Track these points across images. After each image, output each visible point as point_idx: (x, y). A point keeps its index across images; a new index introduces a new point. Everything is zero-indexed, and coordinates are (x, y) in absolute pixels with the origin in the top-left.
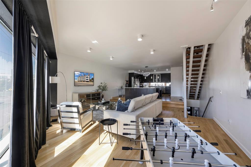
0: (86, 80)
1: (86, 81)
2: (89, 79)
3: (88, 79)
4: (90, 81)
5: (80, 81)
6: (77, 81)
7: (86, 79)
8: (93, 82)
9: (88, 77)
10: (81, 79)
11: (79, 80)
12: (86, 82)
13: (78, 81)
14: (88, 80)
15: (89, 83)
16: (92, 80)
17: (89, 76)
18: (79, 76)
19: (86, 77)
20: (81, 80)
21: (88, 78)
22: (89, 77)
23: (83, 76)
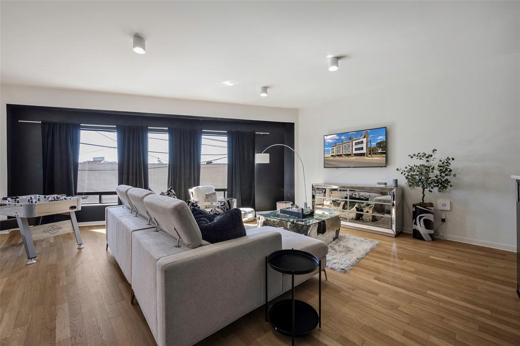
0: (354, 152)
1: (356, 155)
2: (365, 148)
3: (362, 149)
4: (372, 152)
5: (338, 156)
6: (330, 156)
7: (356, 149)
8: (382, 153)
9: (362, 142)
10: (339, 151)
11: (334, 154)
12: (354, 158)
13: (332, 156)
14: (364, 151)
15: (367, 158)
16: (383, 148)
17: (364, 140)
19: (354, 142)
20: (341, 153)
21: (364, 145)
22: (365, 142)
23: (345, 143)
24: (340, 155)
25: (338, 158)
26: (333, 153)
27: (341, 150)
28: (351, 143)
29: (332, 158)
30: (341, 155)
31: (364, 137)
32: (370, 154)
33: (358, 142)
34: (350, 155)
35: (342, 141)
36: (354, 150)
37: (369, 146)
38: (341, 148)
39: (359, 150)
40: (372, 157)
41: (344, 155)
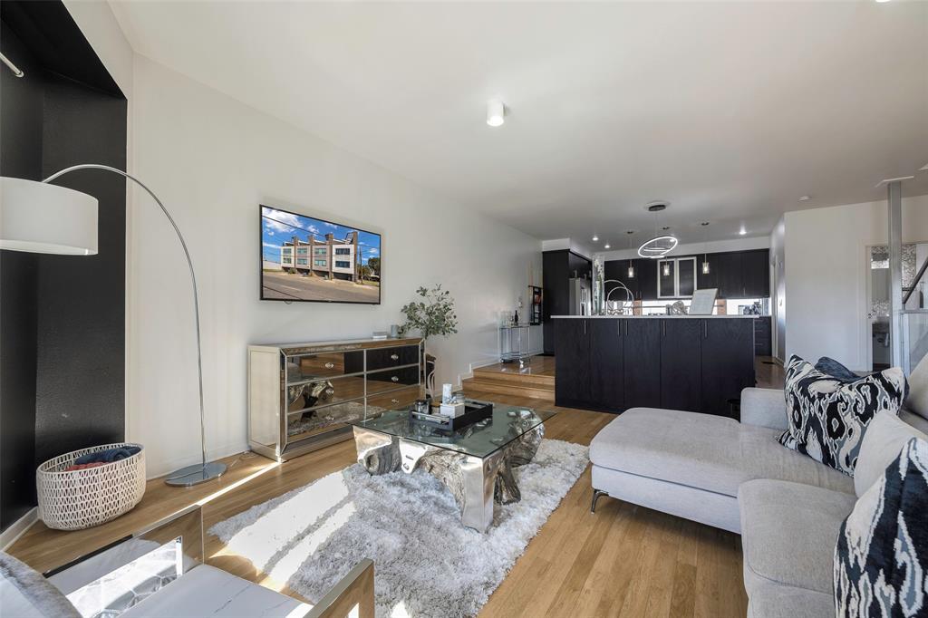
0: (336, 269)
1: (338, 276)
2: (352, 265)
3: (347, 264)
4: (362, 274)
5: (301, 271)
6: (278, 267)
7: (339, 264)
8: (374, 279)
9: (347, 252)
10: (302, 260)
11: (291, 265)
12: (335, 281)
13: (286, 269)
14: (351, 270)
15: (355, 285)
16: (374, 270)
17: (352, 247)
18: (291, 240)
19: (335, 247)
20: (307, 266)
21: (351, 258)
22: (352, 251)
23: (316, 244)
24: (306, 272)
25: (299, 277)
26: (289, 261)
27: (309, 259)
28: (328, 247)
29: (286, 274)
30: (309, 271)
31: (351, 243)
32: (360, 278)
33: (342, 249)
34: (327, 273)
35: (310, 237)
36: (334, 264)
37: (358, 262)
38: (309, 254)
39: (343, 266)
40: (362, 284)
41: (316, 271)
